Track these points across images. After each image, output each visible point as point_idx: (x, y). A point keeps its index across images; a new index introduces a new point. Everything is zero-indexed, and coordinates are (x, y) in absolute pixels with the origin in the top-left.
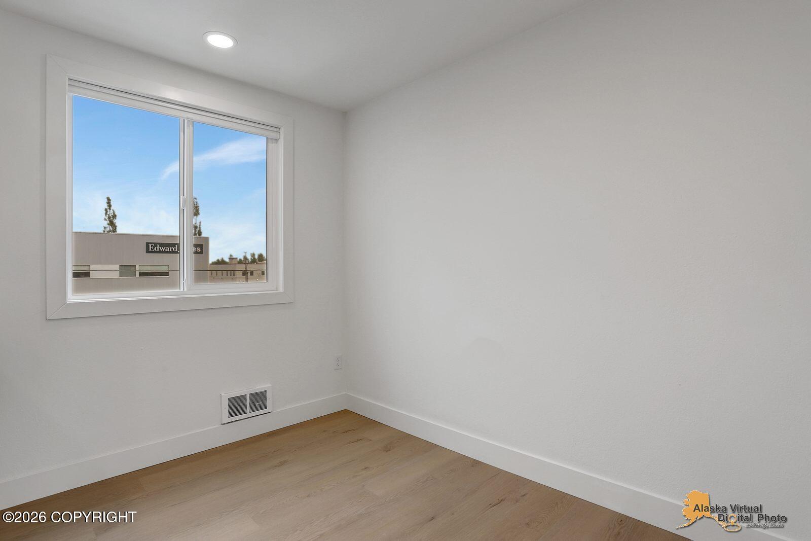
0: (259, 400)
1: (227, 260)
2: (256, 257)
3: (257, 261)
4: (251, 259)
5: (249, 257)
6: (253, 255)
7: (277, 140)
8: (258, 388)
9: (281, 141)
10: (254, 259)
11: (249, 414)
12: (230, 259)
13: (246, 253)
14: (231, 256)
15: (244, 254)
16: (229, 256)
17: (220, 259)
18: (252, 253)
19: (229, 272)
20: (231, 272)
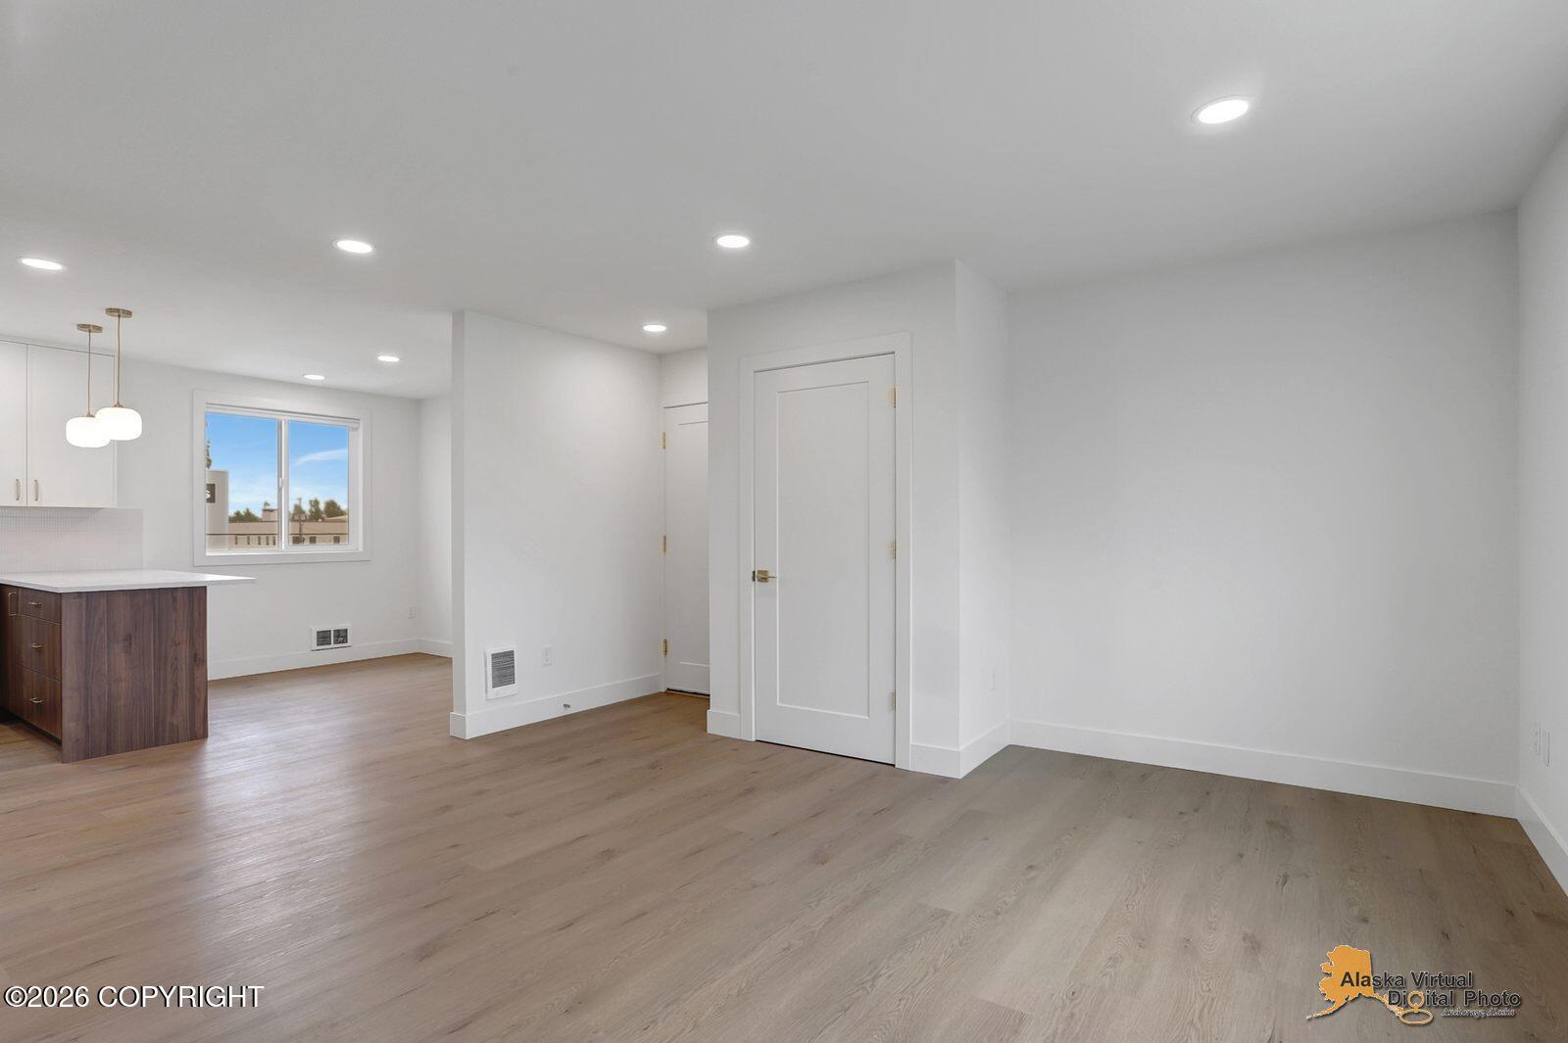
0: (341, 636)
1: (258, 514)
2: (322, 507)
3: (324, 516)
4: (311, 511)
5: (306, 507)
6: (315, 503)
7: (357, 429)
8: (341, 626)
9: (361, 430)
10: (318, 511)
11: (332, 645)
12: (265, 510)
13: (300, 499)
14: (266, 504)
15: (297, 502)
16: (262, 507)
17: (242, 512)
18: (313, 498)
19: (263, 538)
20: (267, 538)
